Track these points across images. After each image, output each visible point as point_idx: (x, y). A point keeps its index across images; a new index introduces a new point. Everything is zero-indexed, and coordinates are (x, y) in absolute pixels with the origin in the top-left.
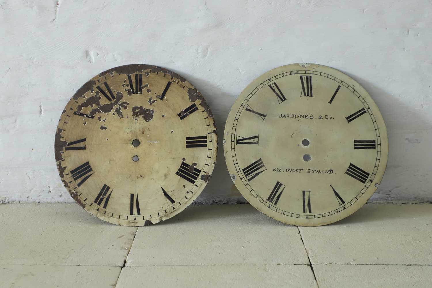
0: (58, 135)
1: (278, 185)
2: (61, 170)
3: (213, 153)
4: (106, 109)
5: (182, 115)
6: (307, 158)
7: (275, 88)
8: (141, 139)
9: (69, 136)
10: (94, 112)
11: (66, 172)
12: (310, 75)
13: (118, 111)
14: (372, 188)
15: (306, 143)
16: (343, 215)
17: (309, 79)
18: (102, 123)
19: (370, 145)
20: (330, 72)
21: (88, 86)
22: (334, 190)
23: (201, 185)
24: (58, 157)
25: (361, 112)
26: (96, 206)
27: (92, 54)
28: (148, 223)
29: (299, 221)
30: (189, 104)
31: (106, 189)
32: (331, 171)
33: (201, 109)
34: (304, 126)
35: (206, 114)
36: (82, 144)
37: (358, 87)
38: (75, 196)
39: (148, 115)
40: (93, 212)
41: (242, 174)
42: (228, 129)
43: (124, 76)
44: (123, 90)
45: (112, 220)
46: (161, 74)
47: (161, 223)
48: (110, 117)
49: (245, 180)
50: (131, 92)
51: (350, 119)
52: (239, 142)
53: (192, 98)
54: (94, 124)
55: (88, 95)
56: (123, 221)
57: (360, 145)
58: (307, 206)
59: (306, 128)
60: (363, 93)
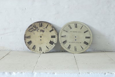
0: (25, 35)
1: (70, 45)
2: (25, 42)
3: (57, 39)
4: (35, 30)
5: (50, 31)
6: (76, 40)
7: (69, 26)
8: (42, 36)
9: (27, 35)
10: (32, 31)
11: (27, 42)
13: (37, 30)
14: (89, 46)
15: (76, 37)
16: (83, 51)
17: (76, 24)
18: (34, 33)
19: (89, 38)
20: (81, 23)
21: (31, 25)
22: (81, 46)
23: (54, 45)
24: (25, 40)
25: (87, 31)
26: (33, 49)
27: (32, 19)
28: (43, 53)
29: (74, 52)
30: (52, 29)
31: (35, 46)
32: (81, 43)
33: (54, 30)
34: (75, 34)
35: (55, 31)
36: (30, 37)
37: (86, 26)
38: (28, 47)
39: (43, 31)
40: (32, 51)
41: (63, 43)
42: (60, 34)
43: (39, 23)
44: (38, 26)
45: (36, 52)
46: (46, 23)
47: (46, 53)
48: (36, 32)
49: (63, 44)
50: (40, 27)
51: (85, 32)
52: (62, 37)
53: (52, 28)
54: (32, 33)
55: (31, 27)
56: (38, 52)
57: (87, 38)
58: (76, 49)
59: (76, 34)
60: (88, 27)
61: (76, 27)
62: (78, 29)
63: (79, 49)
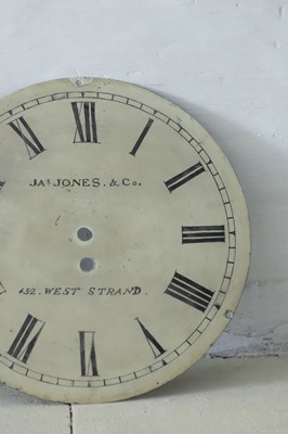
1: (30, 321)
6: (87, 265)
7: (21, 127)
12: (93, 100)
14: (219, 320)
15: (85, 234)
16: (162, 376)
17: (90, 109)
19: (215, 235)
20: (132, 93)
22: (142, 326)
25: (196, 171)
29: (73, 393)
32: (137, 290)
34: (81, 200)
37: (187, 122)
51: (173, 184)
57: (193, 235)
58: (89, 363)
59: (85, 206)
60: (199, 132)
61: (87, 130)
62: (108, 157)
63: (122, 351)
